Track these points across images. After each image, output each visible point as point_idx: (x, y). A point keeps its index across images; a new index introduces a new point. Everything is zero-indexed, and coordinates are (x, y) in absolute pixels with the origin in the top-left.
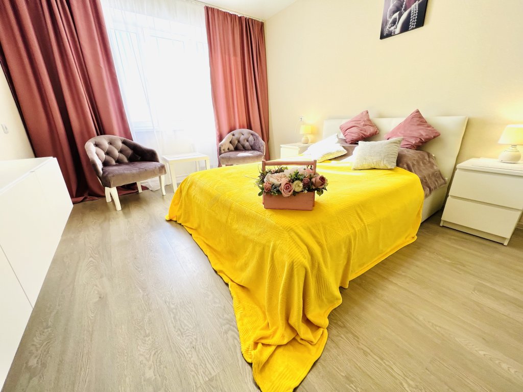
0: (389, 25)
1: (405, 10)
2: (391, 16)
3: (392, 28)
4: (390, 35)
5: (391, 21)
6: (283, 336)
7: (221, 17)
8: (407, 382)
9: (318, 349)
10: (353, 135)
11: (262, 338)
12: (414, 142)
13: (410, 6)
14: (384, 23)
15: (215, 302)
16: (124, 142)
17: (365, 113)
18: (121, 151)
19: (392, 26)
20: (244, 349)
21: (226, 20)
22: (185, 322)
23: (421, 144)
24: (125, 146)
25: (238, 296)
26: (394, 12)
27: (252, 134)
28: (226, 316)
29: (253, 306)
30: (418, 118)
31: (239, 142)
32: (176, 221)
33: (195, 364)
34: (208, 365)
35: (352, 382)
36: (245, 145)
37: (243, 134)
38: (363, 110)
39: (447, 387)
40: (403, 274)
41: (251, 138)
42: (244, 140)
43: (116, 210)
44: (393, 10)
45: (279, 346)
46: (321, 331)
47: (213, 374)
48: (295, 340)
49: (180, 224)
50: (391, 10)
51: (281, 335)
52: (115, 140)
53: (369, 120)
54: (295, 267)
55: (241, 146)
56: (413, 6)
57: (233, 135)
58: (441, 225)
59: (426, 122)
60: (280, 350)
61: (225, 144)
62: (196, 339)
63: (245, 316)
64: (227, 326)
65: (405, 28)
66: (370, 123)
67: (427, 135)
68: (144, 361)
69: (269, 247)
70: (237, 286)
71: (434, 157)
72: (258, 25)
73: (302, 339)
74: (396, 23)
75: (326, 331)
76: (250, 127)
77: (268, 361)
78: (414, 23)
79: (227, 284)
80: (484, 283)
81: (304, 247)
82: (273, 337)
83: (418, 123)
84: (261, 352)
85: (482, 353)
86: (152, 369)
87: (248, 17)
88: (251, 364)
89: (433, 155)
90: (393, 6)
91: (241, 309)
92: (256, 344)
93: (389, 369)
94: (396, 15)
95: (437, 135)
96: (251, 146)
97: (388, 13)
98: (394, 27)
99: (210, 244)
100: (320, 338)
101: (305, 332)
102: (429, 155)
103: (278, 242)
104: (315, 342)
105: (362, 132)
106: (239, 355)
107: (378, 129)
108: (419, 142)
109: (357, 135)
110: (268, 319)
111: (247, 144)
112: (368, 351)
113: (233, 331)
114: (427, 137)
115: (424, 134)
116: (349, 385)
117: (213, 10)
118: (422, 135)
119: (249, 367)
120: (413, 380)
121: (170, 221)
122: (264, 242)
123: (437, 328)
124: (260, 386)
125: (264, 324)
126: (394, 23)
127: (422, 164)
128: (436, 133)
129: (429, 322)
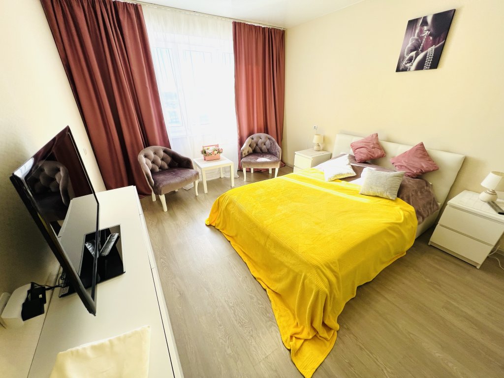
0: (405, 62)
1: (422, 51)
2: (408, 54)
3: (408, 65)
4: (405, 70)
5: (408, 57)
6: (309, 334)
7: (246, 30)
8: (386, 370)
9: (331, 343)
10: (362, 155)
11: (295, 334)
12: (415, 172)
13: (427, 49)
14: (401, 58)
15: (259, 304)
16: (165, 151)
17: (374, 137)
18: (163, 159)
19: (408, 63)
20: (284, 340)
21: (251, 32)
22: (242, 317)
23: (420, 174)
24: (166, 155)
25: (274, 300)
26: (412, 51)
27: (269, 139)
28: (268, 315)
29: (286, 308)
30: (421, 151)
31: (257, 145)
32: (214, 227)
33: (255, 347)
34: (264, 349)
35: (352, 366)
36: (263, 149)
37: (261, 138)
38: (373, 132)
39: (411, 375)
40: (393, 289)
41: (268, 142)
42: (262, 143)
43: (163, 211)
44: (411, 49)
45: (306, 340)
46: (332, 332)
47: (267, 354)
48: (316, 337)
49: (218, 230)
50: (409, 48)
51: (306, 333)
52: (158, 150)
53: (378, 144)
54: (320, 294)
55: (259, 149)
56: (430, 49)
57: (253, 139)
58: (429, 244)
59: (428, 155)
60: (307, 343)
61: (245, 148)
62: (252, 330)
63: (281, 316)
64: (270, 322)
65: (420, 67)
66: (379, 146)
67: (427, 168)
68: (224, 343)
69: (301, 275)
70: (272, 292)
71: (432, 185)
72: (279, 33)
73: (320, 336)
74: (413, 61)
75: (336, 333)
76: (266, 131)
77: (299, 349)
78: (429, 64)
79: (265, 290)
80: (452, 302)
81: (326, 280)
82: (302, 333)
83: (421, 155)
84: (295, 343)
85: (437, 355)
86: (230, 348)
87: (271, 27)
88: (290, 350)
89: (431, 184)
90: (411, 45)
91: (278, 311)
92: (291, 337)
93: (376, 360)
94: (413, 53)
95: (436, 169)
96: (268, 150)
97: (406, 50)
98: (410, 64)
99: (246, 253)
100: (332, 337)
101: (323, 333)
102: (427, 184)
103: (308, 275)
104: (329, 339)
105: (370, 153)
106: (281, 344)
107: (385, 152)
108: (420, 172)
109: (365, 156)
110: (297, 320)
111: (264, 147)
112: (363, 347)
113: (275, 326)
114: (427, 169)
115: (425, 166)
116: (350, 368)
117: (239, 24)
118: (422, 167)
119: (288, 352)
120: (390, 368)
121: (209, 226)
122: (297, 270)
123: (411, 335)
124: (296, 364)
125: (295, 324)
126: (411, 60)
127: (419, 194)
128: (435, 167)
129: (406, 330)
